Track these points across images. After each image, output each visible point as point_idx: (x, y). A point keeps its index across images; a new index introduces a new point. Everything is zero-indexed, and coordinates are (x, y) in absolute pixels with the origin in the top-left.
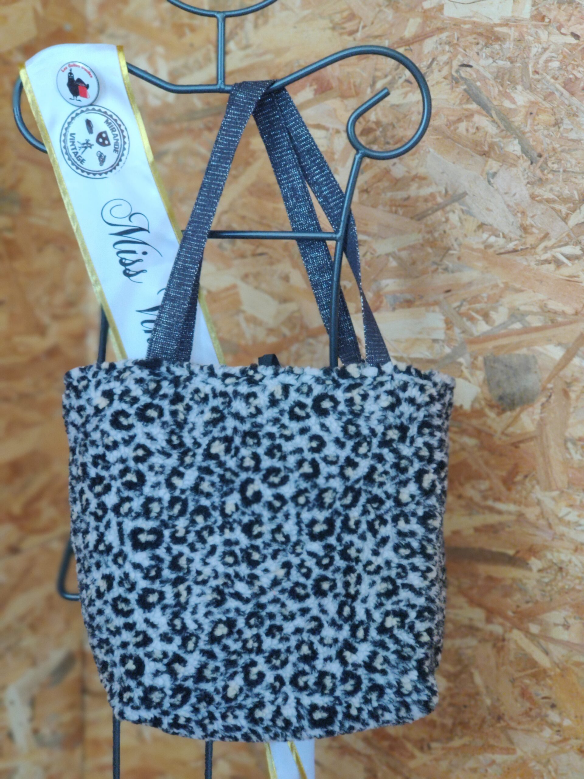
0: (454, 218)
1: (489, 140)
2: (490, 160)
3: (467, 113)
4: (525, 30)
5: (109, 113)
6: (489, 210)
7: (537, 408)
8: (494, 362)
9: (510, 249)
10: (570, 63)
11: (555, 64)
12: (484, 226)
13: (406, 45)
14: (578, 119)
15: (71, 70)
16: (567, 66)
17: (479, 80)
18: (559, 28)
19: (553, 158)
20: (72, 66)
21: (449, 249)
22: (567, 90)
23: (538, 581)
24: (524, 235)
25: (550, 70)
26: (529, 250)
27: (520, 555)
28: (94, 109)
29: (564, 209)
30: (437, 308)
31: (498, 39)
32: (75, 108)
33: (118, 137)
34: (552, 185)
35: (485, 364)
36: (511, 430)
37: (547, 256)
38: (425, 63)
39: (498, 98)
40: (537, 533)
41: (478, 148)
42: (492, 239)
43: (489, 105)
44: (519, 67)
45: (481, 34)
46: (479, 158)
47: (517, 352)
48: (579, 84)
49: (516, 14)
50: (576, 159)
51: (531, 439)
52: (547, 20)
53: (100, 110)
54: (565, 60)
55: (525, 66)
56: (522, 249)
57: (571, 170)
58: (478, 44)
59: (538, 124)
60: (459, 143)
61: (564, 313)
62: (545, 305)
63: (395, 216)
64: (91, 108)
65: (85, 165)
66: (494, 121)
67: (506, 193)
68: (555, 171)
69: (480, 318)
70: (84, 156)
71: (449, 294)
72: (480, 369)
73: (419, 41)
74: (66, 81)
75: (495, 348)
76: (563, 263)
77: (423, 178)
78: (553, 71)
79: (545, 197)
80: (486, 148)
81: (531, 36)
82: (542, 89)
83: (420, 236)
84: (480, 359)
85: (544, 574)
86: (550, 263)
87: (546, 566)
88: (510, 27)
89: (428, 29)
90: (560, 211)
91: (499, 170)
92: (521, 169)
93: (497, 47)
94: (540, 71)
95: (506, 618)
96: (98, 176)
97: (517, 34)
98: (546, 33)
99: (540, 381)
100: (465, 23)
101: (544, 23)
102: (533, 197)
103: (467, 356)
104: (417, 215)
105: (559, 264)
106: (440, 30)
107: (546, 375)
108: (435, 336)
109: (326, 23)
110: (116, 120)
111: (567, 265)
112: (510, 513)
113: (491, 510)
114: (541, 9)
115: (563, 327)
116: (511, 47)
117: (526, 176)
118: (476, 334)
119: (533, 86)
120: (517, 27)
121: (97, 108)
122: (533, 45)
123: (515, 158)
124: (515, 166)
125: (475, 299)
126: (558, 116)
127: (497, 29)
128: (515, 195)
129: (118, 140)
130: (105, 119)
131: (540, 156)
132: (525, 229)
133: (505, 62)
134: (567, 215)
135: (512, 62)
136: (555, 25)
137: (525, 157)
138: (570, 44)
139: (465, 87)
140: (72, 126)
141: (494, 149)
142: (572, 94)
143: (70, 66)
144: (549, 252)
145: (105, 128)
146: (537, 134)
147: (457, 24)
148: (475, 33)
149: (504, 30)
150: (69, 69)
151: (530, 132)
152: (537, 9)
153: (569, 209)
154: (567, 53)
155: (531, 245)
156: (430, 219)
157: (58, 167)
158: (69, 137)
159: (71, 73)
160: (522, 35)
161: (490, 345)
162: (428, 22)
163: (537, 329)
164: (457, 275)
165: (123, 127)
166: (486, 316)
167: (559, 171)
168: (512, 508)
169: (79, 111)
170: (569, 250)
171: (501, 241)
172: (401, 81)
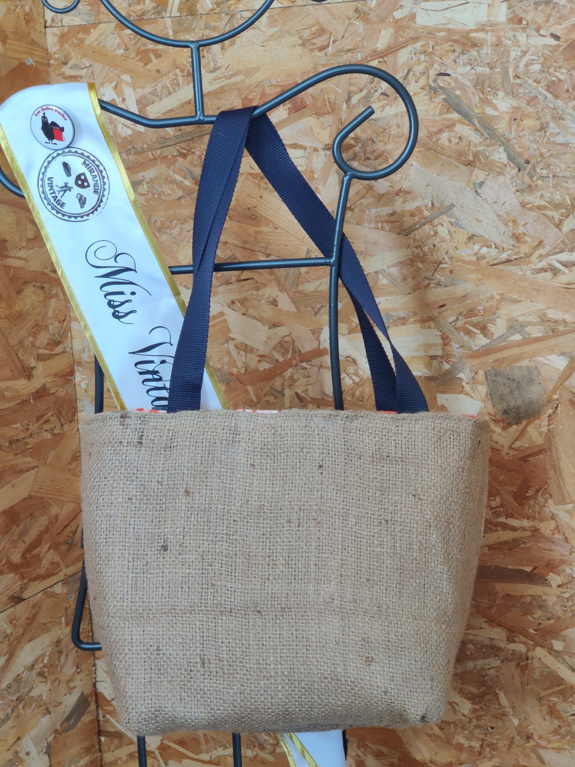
0: (443, 231)
1: (473, 149)
2: (476, 169)
3: (448, 123)
4: (502, 34)
5: (86, 154)
6: (477, 220)
7: (544, 420)
8: (496, 375)
9: (504, 260)
10: (552, 66)
11: (537, 67)
12: (475, 238)
13: (380, 57)
14: (564, 122)
15: (44, 114)
16: (549, 68)
17: (459, 89)
18: (538, 30)
19: (541, 164)
20: (45, 109)
21: (440, 263)
22: (550, 92)
23: (558, 597)
24: (517, 245)
25: (532, 73)
26: (523, 260)
27: (536, 571)
28: (70, 151)
29: (556, 215)
30: (432, 324)
31: (474, 45)
32: (51, 152)
33: (98, 178)
34: (542, 192)
35: (487, 378)
36: (518, 444)
37: (543, 264)
38: (400, 75)
39: (479, 105)
40: (553, 547)
41: (463, 158)
42: (484, 250)
43: (470, 113)
44: (499, 72)
45: (456, 41)
46: (463, 168)
47: (519, 364)
48: (563, 87)
49: (492, 18)
50: (565, 163)
51: (540, 452)
52: (524, 22)
53: (76, 152)
54: (547, 62)
55: (506, 71)
56: (515, 259)
57: (560, 174)
58: (454, 51)
59: (523, 130)
60: (442, 155)
61: (564, 321)
62: (545, 315)
63: (381, 232)
64: (67, 150)
65: (65, 209)
66: (476, 130)
67: (494, 203)
68: (544, 177)
69: (478, 332)
70: (63, 200)
71: (444, 308)
72: (482, 384)
73: (392, 52)
74: (40, 125)
75: (496, 361)
76: (560, 271)
77: (408, 193)
78: (534, 75)
79: (535, 204)
80: (471, 158)
81: (510, 40)
82: (525, 94)
83: (409, 251)
84: (481, 373)
85: (564, 590)
86: (546, 271)
87: (565, 581)
88: (487, 32)
89: (401, 39)
90: (553, 217)
91: (486, 179)
92: (509, 177)
93: (474, 53)
94: (521, 76)
95: (527, 636)
96: (79, 219)
97: (494, 39)
98: (525, 35)
99: (545, 393)
100: (440, 31)
101: (522, 26)
102: (523, 205)
103: (467, 371)
104: (405, 230)
105: (555, 272)
106: (415, 39)
107: (551, 386)
108: (432, 353)
109: (295, 40)
110: (93, 161)
111: (564, 272)
112: (524, 529)
113: (505, 527)
114: (517, 12)
115: (565, 336)
116: (489, 52)
117: (515, 184)
118: (475, 348)
119: (514, 90)
120: (493, 31)
121: (73, 150)
122: (512, 49)
123: (501, 165)
124: (503, 174)
125: (471, 313)
126: (543, 120)
127: (472, 35)
128: (504, 203)
129: (97, 181)
130: (83, 160)
131: (528, 162)
132: (517, 238)
133: (484, 69)
134: (561, 221)
135: (491, 68)
136: (533, 27)
137: (512, 165)
138: (550, 46)
139: (444, 96)
140: (48, 169)
141: (479, 159)
142: (557, 97)
143: (43, 110)
144: (544, 260)
145: (83, 169)
146: (523, 140)
147: (431, 32)
148: (450, 40)
149: (481, 35)
150: (42, 112)
151: (515, 138)
152: (514, 11)
153: (562, 215)
154: (547, 54)
155: (525, 254)
156: (419, 234)
157: (38, 213)
158: (47, 182)
159: (44, 117)
160: (499, 39)
161: (490, 359)
162: (401, 33)
163: (537, 340)
164: (450, 288)
165: (101, 168)
166: (484, 329)
167: (549, 177)
168: (525, 523)
169: (55, 155)
170: (565, 257)
171: (494, 252)
172: (377, 94)
